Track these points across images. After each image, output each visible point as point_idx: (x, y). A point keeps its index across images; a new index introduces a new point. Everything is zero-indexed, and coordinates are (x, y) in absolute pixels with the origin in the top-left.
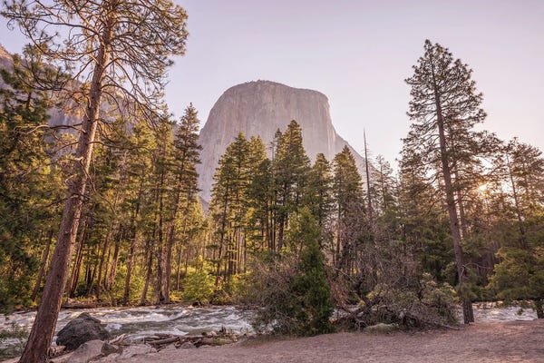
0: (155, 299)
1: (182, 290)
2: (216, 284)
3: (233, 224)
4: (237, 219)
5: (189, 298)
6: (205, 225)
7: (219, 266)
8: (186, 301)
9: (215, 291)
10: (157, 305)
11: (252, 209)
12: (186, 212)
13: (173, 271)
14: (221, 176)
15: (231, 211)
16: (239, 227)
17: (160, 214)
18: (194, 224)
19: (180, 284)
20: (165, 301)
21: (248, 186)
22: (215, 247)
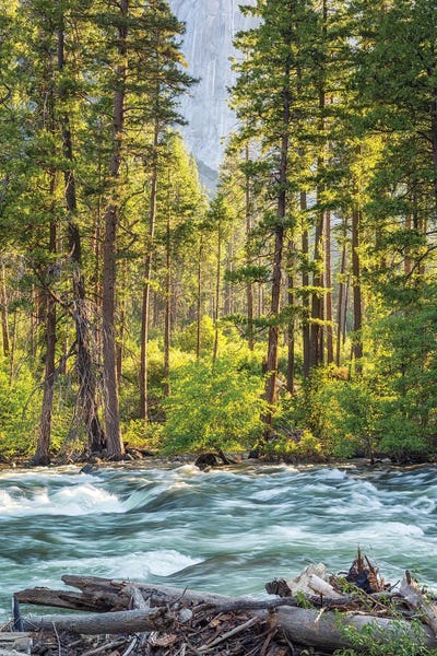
0: (79, 445)
1: (158, 416)
2: (269, 396)
3: (312, 196)
4: (326, 178)
5: (185, 441)
6: (217, 214)
7: (273, 340)
8: (173, 451)
9: (267, 419)
10: (87, 463)
11: (375, 143)
12: (155, 159)
13: (129, 364)
14: (265, 32)
15: (302, 152)
16: (331, 206)
17: (66, 169)
18: (180, 210)
19: (153, 400)
20: (109, 450)
21: (360, 59)
22: (257, 274)
